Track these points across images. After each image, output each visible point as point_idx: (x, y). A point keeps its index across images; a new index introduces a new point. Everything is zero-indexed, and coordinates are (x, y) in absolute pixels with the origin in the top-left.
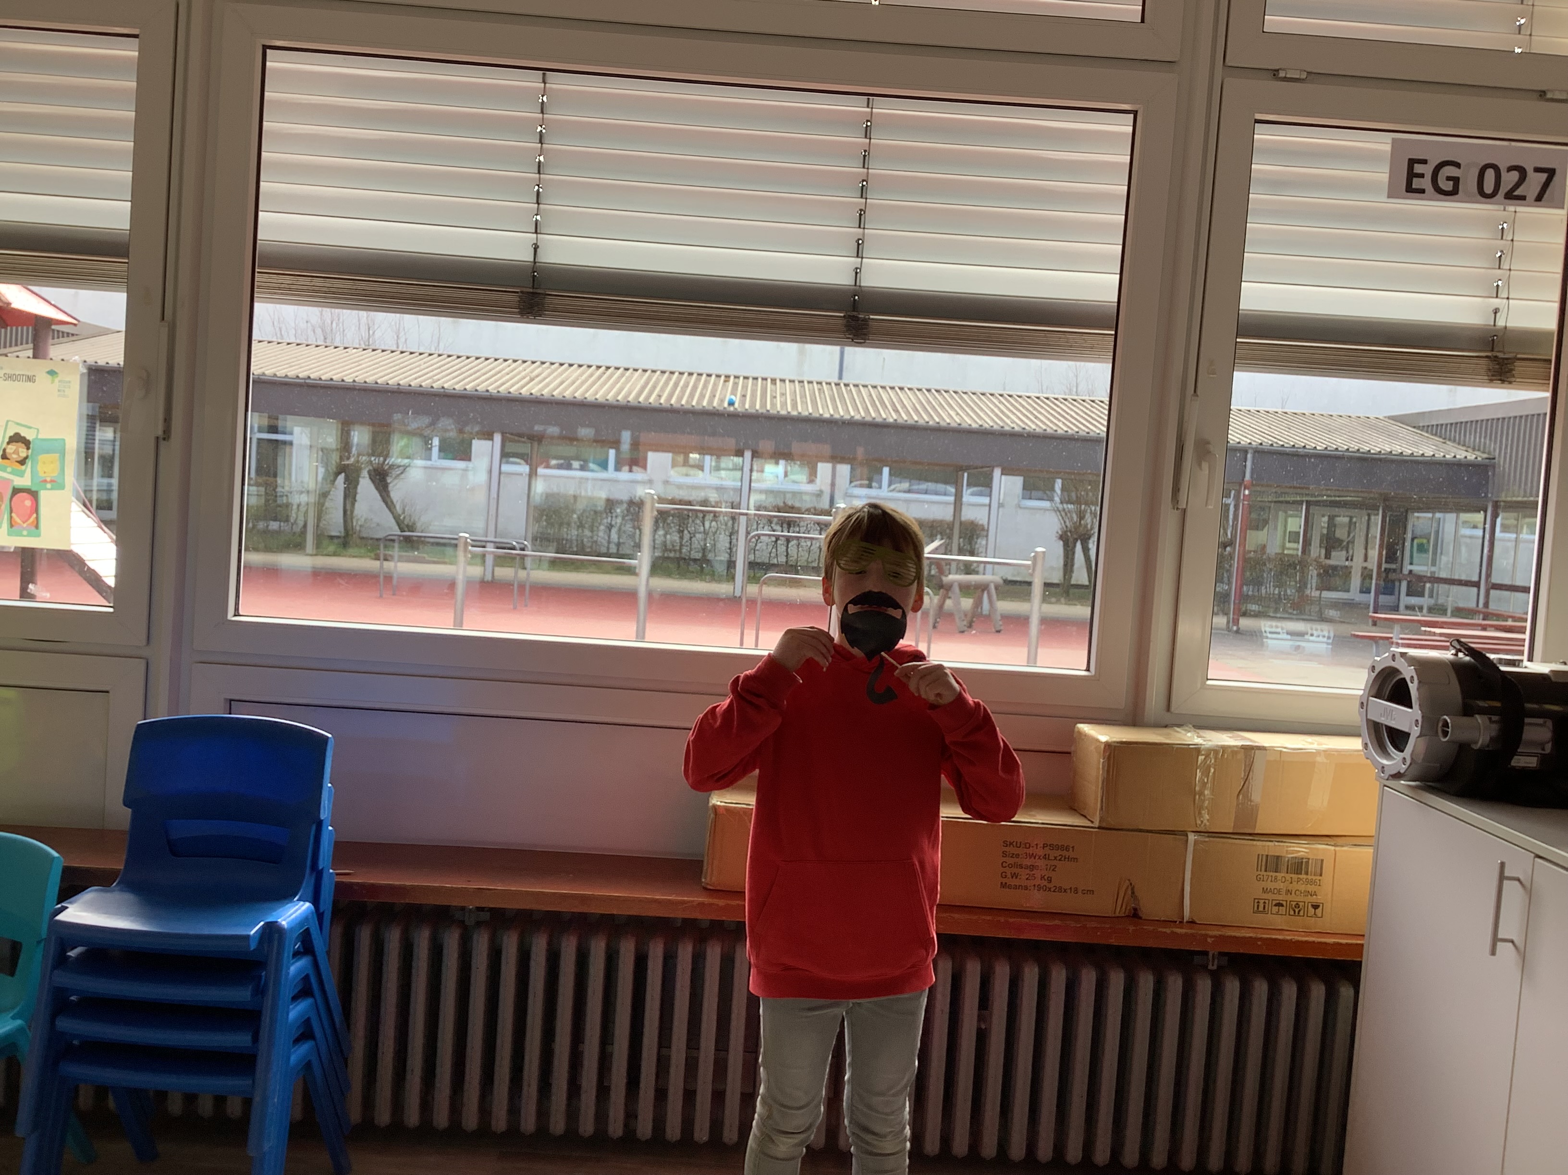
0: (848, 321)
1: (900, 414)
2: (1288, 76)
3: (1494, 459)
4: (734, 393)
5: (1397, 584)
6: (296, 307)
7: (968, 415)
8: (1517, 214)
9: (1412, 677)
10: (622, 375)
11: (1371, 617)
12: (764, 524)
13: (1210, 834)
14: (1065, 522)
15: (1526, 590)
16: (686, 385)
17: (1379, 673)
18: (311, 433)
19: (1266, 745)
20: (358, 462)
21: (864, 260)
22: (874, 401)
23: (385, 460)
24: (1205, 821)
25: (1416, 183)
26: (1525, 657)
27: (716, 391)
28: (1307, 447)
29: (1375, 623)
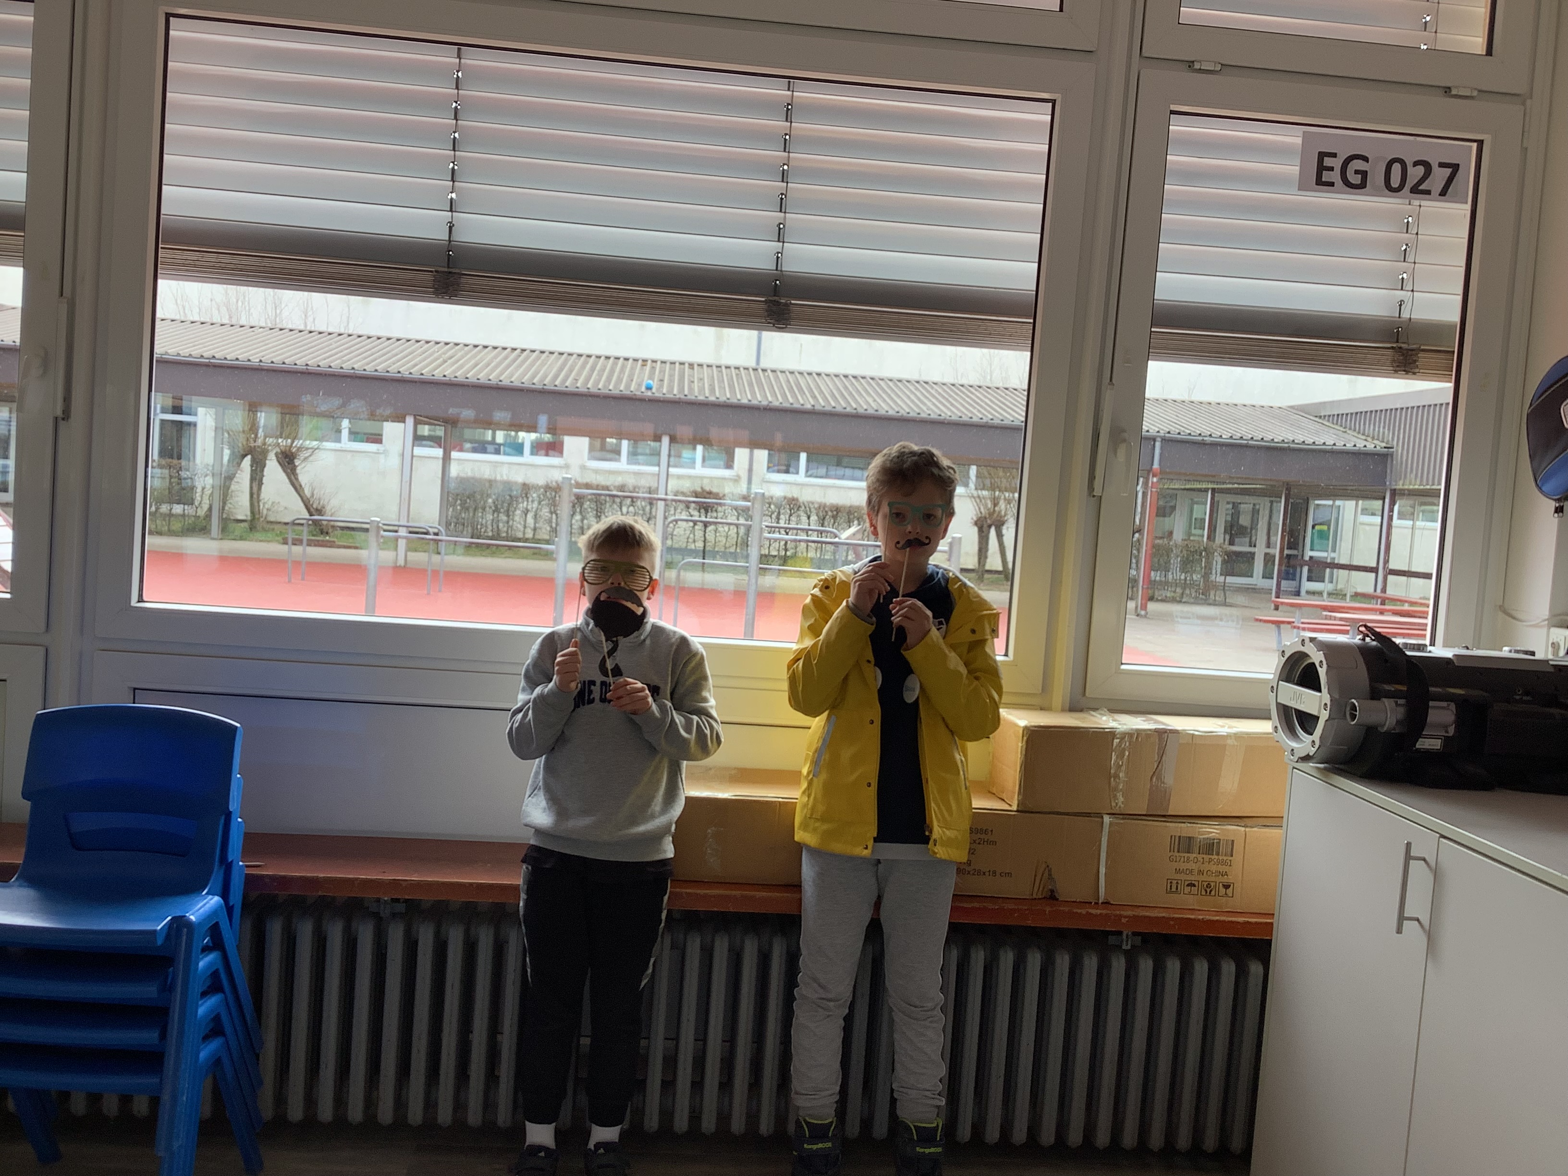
0: (769, 306)
1: (818, 400)
2: (1203, 68)
3: (1392, 448)
4: (651, 377)
5: (1298, 570)
6: (200, 284)
7: (884, 401)
8: (1422, 208)
9: (1321, 662)
10: (538, 358)
11: (1273, 602)
12: (682, 510)
13: (1125, 816)
14: (980, 509)
15: (1428, 576)
16: (603, 370)
17: (1288, 658)
18: (216, 414)
19: (1179, 728)
20: (264, 444)
21: (785, 244)
22: (792, 388)
23: (293, 442)
24: (1120, 804)
25: (1326, 176)
26: (1428, 641)
27: (634, 375)
28: (1213, 435)
29: (1277, 608)
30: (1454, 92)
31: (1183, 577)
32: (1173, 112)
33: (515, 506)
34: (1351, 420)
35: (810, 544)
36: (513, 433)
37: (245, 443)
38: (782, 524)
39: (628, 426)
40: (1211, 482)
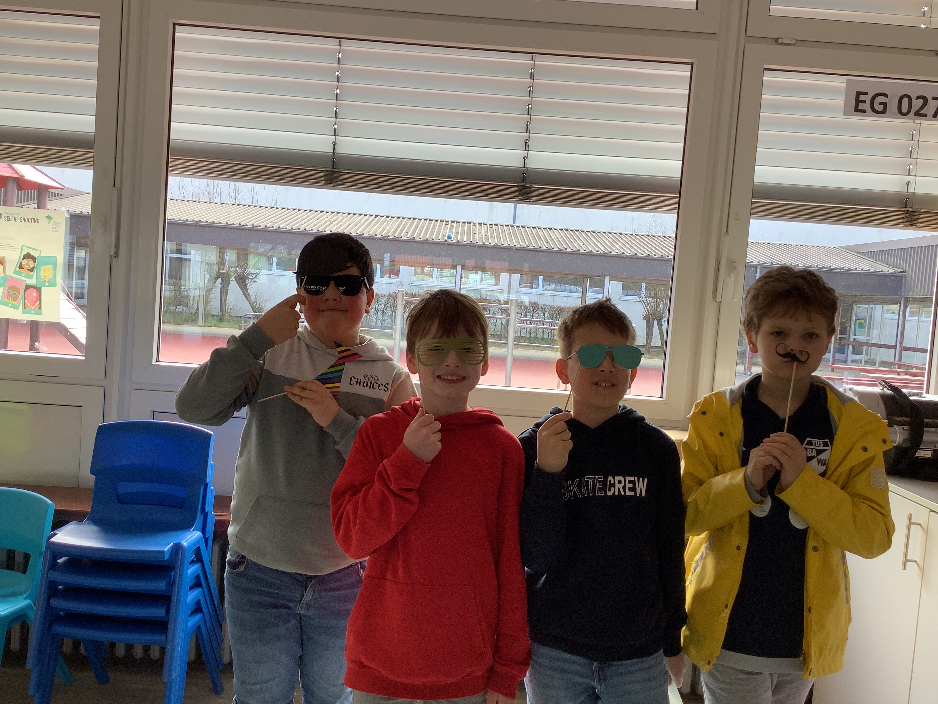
0: (519, 189)
2: (784, 42)
3: (906, 272)
4: (451, 231)
5: (847, 346)
6: (193, 179)
7: (590, 245)
10: (385, 220)
14: (647, 309)
15: (925, 351)
16: (423, 226)
20: (229, 271)
25: (861, 106)
26: (924, 391)
29: (833, 370)
32: (765, 69)
34: (879, 256)
37: (217, 271)
38: (528, 318)
39: (437, 260)
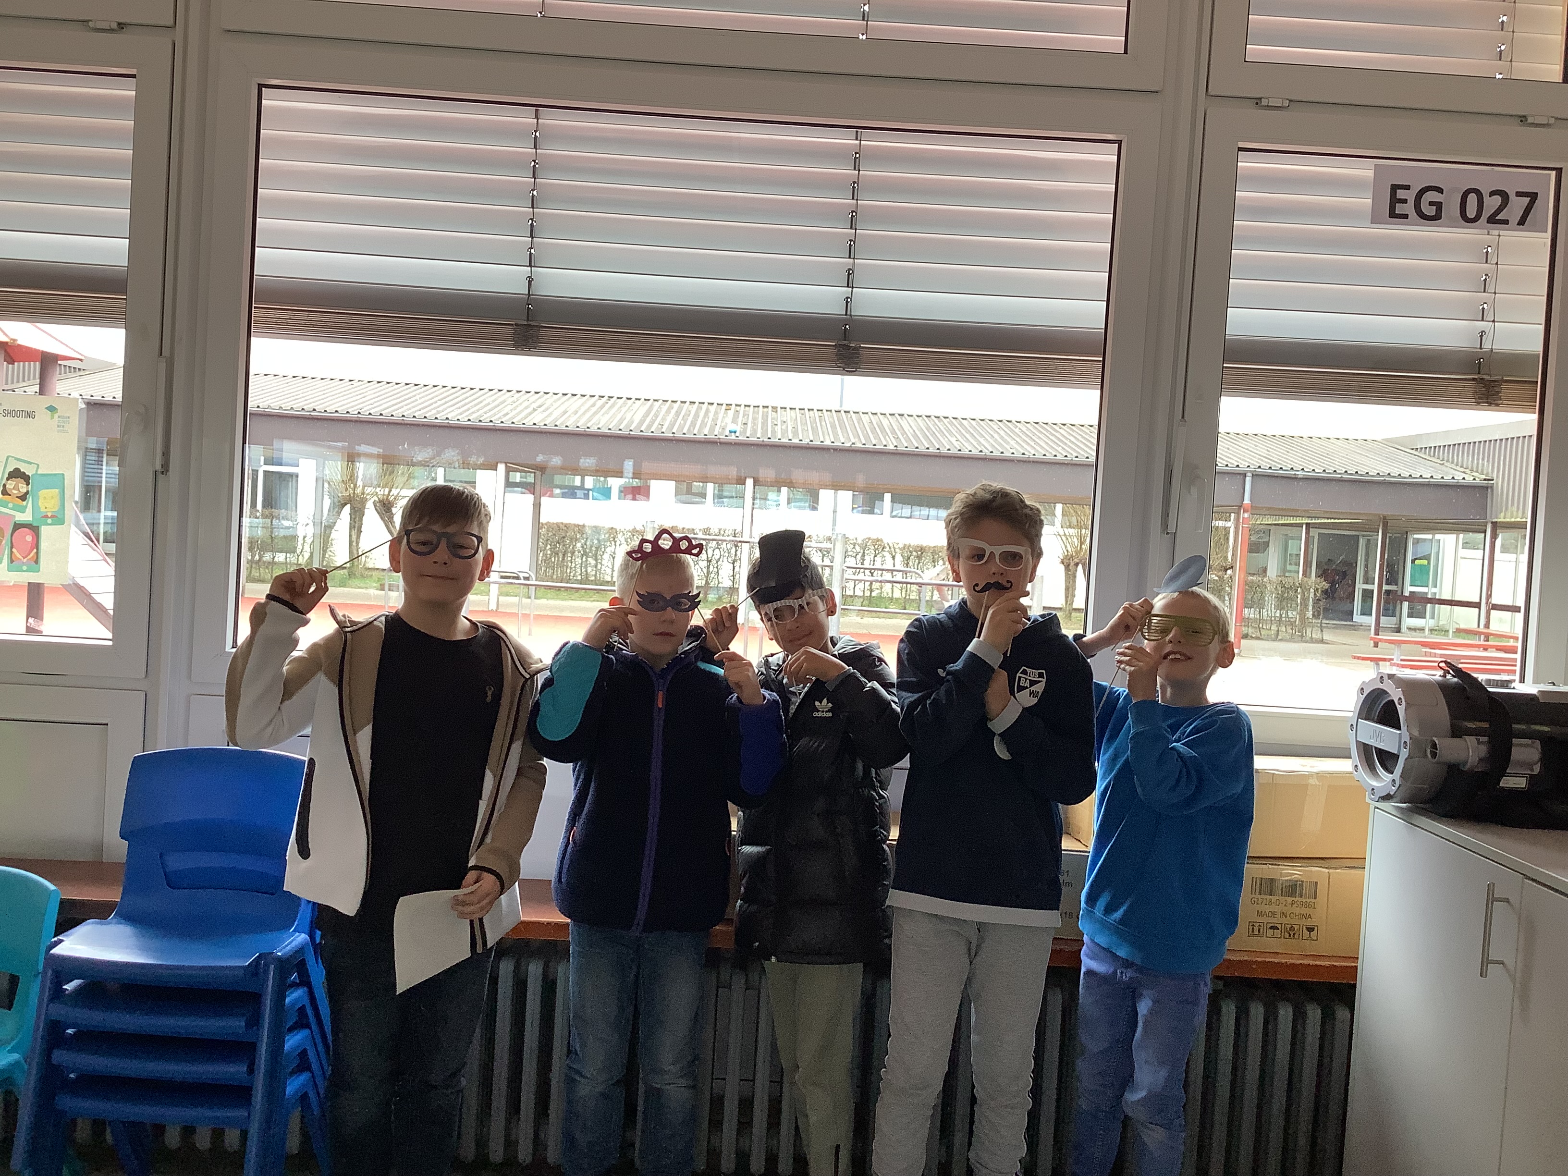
0: (838, 351)
2: (1270, 104)
3: (1493, 480)
4: (735, 421)
5: (1398, 606)
8: (1501, 238)
9: (1400, 699)
10: (625, 405)
11: (1373, 638)
14: (1066, 547)
16: (687, 415)
17: (1368, 695)
18: (317, 464)
20: (363, 493)
21: (854, 289)
22: (875, 429)
23: (390, 491)
25: (1400, 209)
26: (1517, 677)
27: (718, 419)
28: (1305, 469)
29: (1376, 645)
30: (1530, 120)
31: (1278, 615)
32: (1240, 149)
33: (603, 550)
34: (1448, 453)
35: (894, 584)
36: (602, 479)
37: (344, 493)
38: (867, 564)
39: (712, 470)
40: (1308, 517)
